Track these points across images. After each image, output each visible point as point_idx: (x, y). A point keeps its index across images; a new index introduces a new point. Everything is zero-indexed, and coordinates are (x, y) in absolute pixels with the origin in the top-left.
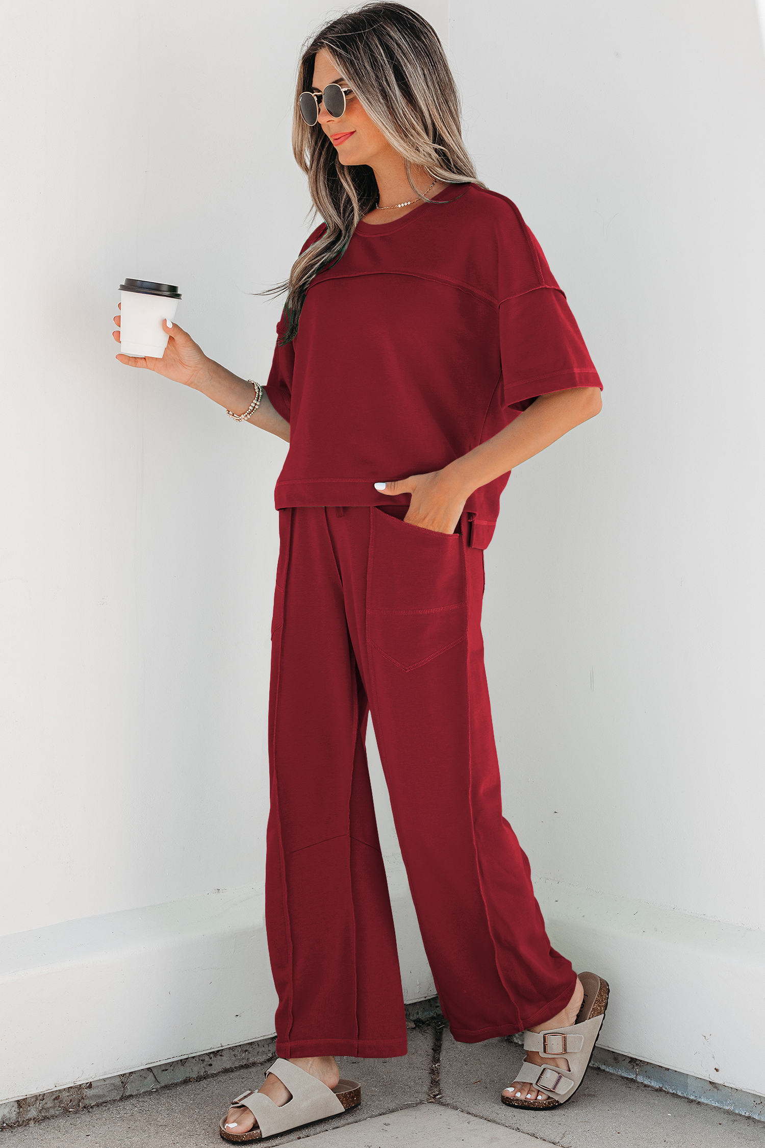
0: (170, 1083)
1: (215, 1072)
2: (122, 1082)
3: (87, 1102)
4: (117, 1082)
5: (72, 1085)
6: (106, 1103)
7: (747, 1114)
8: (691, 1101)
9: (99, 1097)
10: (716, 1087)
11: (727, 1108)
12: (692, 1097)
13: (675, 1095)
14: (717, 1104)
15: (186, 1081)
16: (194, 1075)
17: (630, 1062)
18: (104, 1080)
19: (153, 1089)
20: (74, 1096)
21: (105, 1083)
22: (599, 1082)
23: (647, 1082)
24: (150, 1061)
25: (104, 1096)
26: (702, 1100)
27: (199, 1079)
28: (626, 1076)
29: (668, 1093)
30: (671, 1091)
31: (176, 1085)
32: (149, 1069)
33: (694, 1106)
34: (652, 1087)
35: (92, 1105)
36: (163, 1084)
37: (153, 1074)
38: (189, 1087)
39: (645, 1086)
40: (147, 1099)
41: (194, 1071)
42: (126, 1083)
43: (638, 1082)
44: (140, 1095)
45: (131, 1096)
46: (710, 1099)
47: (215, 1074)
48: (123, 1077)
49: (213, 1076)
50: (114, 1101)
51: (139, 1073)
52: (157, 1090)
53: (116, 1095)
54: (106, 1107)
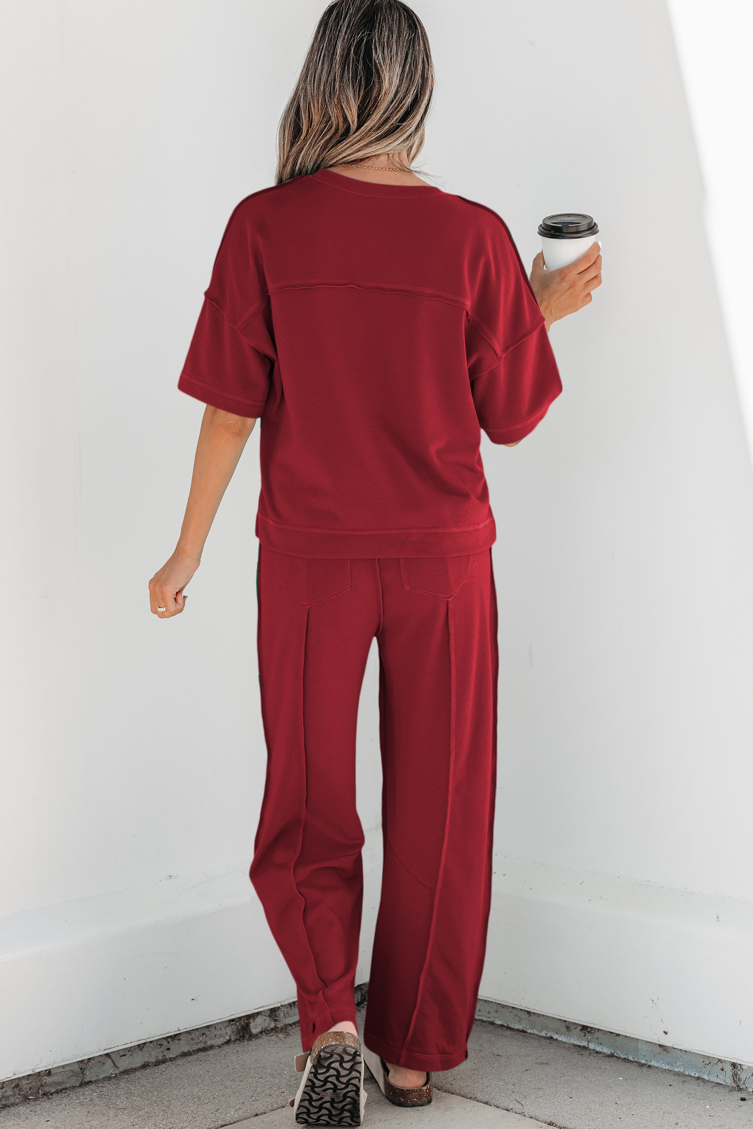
0: (129, 1068)
1: (173, 1056)
2: (81, 1069)
3: (47, 1089)
4: (76, 1068)
5: (31, 1073)
6: (65, 1089)
7: (697, 1075)
8: (642, 1065)
9: (59, 1083)
10: (665, 1050)
11: (677, 1070)
12: (643, 1061)
13: (626, 1060)
14: (667, 1066)
15: (145, 1066)
16: (153, 1060)
17: (581, 1030)
18: (63, 1067)
19: (112, 1074)
20: (34, 1083)
21: (64, 1070)
22: (552, 1051)
23: (598, 1049)
24: (108, 1047)
25: (63, 1082)
26: (653, 1063)
27: (158, 1063)
28: (578, 1044)
29: (619, 1058)
30: (622, 1056)
31: (134, 1070)
32: (107, 1055)
33: (645, 1069)
34: (603, 1053)
35: (52, 1092)
36: (122, 1070)
37: (112, 1059)
38: (148, 1071)
39: (597, 1052)
40: (106, 1084)
41: (152, 1056)
42: (85, 1069)
43: (590, 1049)
44: (99, 1080)
45: (90, 1082)
46: (661, 1062)
47: (173, 1058)
48: (82, 1063)
49: (171, 1060)
50: (74, 1087)
51: (96, 1060)
52: (116, 1075)
53: (75, 1082)
54: (66, 1093)
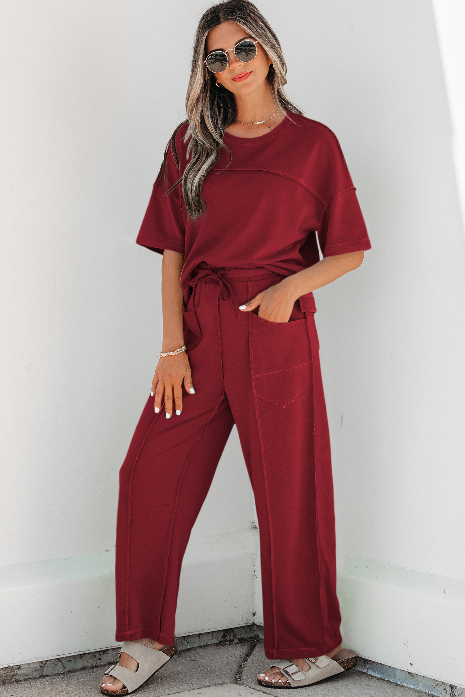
0: (73, 669)
1: (103, 664)
2: (41, 667)
3: (17, 678)
4: (38, 666)
5: (7, 666)
6: (30, 679)
7: (430, 693)
8: (397, 685)
9: (26, 675)
10: (412, 676)
11: (418, 689)
12: (399, 683)
13: (389, 682)
14: (413, 686)
15: (83, 669)
16: (89, 665)
17: (364, 662)
18: (29, 664)
19: (61, 672)
20: (9, 673)
21: (30, 667)
23: (373, 674)
24: (59, 654)
25: (29, 674)
26: (405, 684)
27: (92, 667)
28: (362, 671)
29: (385, 680)
30: (387, 679)
31: (77, 670)
32: (58, 659)
33: (398, 688)
34: (376, 677)
35: (21, 680)
36: (68, 670)
37: (62, 663)
38: (85, 671)
39: (372, 676)
40: (56, 677)
41: (89, 662)
42: (43, 667)
43: (368, 675)
44: (53, 675)
45: (46, 676)
46: (409, 684)
47: (103, 665)
48: (41, 663)
49: (101, 666)
50: (35, 678)
51: (52, 662)
52: (64, 673)
53: (36, 674)
54: (29, 681)
